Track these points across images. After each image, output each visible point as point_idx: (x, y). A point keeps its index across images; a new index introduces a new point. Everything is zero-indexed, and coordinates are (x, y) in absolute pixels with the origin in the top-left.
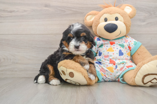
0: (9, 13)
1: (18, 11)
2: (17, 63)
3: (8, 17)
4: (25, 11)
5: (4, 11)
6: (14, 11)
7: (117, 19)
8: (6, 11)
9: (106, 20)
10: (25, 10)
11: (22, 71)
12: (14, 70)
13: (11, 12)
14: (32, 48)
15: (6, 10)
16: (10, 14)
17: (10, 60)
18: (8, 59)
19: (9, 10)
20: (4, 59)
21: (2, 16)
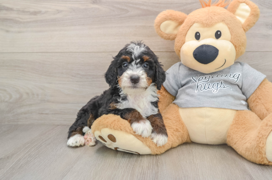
0: (33, 16)
1: (46, 12)
2: (48, 101)
4: (59, 12)
5: (24, 12)
6: (40, 12)
8: (27, 12)
10: (58, 10)
11: (57, 114)
13: (35, 13)
14: (72, 76)
15: (26, 10)
17: (38, 95)
18: (33, 94)
19: (32, 10)
20: (28, 94)
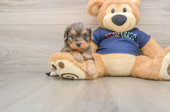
3: (17, 6)
7: (125, 10)
9: (113, 11)
12: (24, 64)
16: (20, 3)
21: (11, 5)
